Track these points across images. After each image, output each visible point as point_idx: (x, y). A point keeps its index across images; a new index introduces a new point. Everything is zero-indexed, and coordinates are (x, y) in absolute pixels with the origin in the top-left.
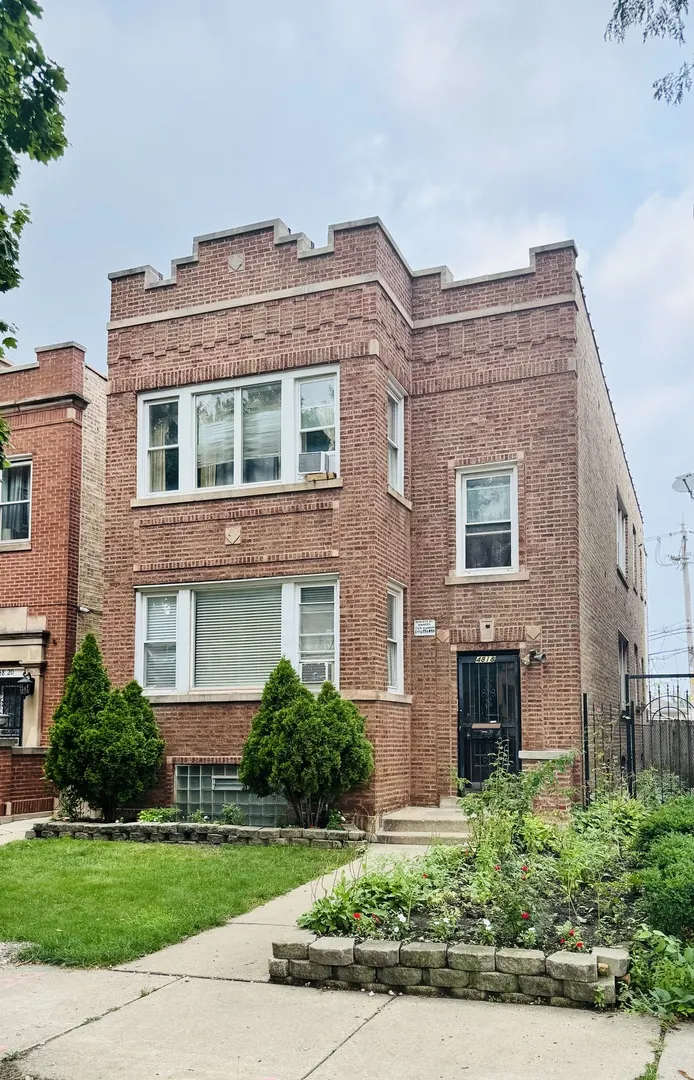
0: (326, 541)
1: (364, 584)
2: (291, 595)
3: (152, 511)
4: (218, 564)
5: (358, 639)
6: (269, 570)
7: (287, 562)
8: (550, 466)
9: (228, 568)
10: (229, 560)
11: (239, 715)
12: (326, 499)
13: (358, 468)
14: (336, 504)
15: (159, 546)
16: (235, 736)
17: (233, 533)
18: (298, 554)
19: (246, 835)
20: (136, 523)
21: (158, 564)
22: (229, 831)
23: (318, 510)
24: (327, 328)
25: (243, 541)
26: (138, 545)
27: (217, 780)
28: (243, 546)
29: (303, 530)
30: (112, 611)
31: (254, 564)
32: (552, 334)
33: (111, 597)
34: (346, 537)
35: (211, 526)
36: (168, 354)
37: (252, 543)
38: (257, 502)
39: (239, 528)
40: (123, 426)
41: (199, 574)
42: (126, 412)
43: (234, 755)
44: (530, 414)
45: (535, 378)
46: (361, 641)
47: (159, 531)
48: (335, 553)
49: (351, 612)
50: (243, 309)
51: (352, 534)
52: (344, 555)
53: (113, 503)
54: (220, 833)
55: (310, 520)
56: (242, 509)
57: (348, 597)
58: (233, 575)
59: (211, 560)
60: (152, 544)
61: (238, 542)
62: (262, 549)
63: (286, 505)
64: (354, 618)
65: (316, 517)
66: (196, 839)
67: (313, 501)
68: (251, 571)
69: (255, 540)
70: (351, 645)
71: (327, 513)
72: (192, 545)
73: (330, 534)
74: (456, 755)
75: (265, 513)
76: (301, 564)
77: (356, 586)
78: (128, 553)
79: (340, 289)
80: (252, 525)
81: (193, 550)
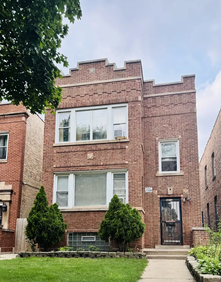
0: (123, 158)
1: (137, 173)
2: (110, 176)
3: (61, 147)
4: (85, 165)
5: (135, 190)
6: (103, 167)
7: (109, 165)
8: (190, 140)
9: (88, 167)
10: (89, 164)
11: (92, 215)
12: (123, 145)
13: (135, 136)
14: (127, 147)
15: (63, 159)
16: (90, 223)
17: (90, 155)
18: (113, 163)
19: (104, 255)
20: (55, 151)
21: (62, 165)
22: (97, 253)
23: (121, 148)
24: (124, 92)
25: (94, 158)
26: (55, 159)
27: (83, 238)
28: (94, 160)
29: (115, 155)
30: (45, 180)
31: (98, 166)
32: (189, 101)
33: (45, 176)
34: (130, 157)
35: (82, 153)
36: (68, 98)
37: (97, 159)
38: (99, 146)
39: (92, 154)
40: (51, 120)
41: (78, 169)
42: (52, 115)
43: (90, 229)
44: (183, 124)
45: (184, 114)
46: (136, 191)
47: (63, 154)
48: (127, 162)
49: (132, 181)
50: (94, 85)
51: (132, 156)
52: (130, 163)
53: (47, 145)
54: (94, 254)
55: (118, 152)
56: (93, 147)
57: (131, 177)
58: (90, 169)
59: (82, 164)
60: (60, 158)
61: (92, 158)
62: (101, 161)
63: (109, 147)
64: (133, 183)
65: (120, 151)
66: (85, 256)
67: (119, 146)
68: (97, 168)
69: (98, 158)
70: (133, 192)
71: (124, 150)
72: (75, 159)
73: (125, 156)
74: (160, 231)
75: (102, 149)
76: (114, 166)
77: (134, 173)
78: (52, 161)
79: (128, 80)
80: (97, 153)
81: (75, 160)
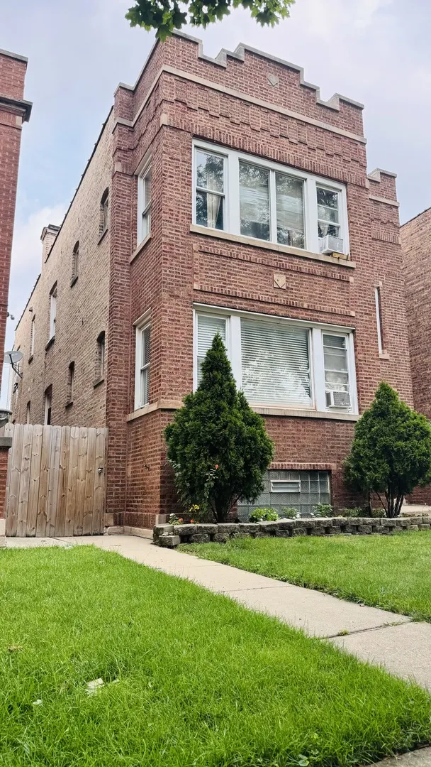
0: (346, 303)
1: (372, 340)
2: (317, 338)
3: (210, 240)
4: (270, 301)
5: (371, 378)
6: (308, 315)
7: (321, 312)
8: (394, 295)
9: (276, 306)
10: (278, 300)
11: (291, 428)
12: (345, 273)
13: (363, 259)
14: (351, 279)
15: (216, 272)
16: (289, 446)
17: (280, 279)
18: (327, 308)
20: (195, 247)
21: (217, 289)
23: (340, 280)
24: (338, 158)
25: (287, 288)
26: (197, 266)
27: (274, 483)
28: (287, 291)
29: (330, 291)
30: (173, 320)
31: (297, 308)
32: (391, 221)
33: (171, 308)
34: (358, 304)
35: (260, 268)
36: (221, 118)
37: (294, 291)
38: (296, 261)
39: (285, 277)
40: (180, 157)
41: (253, 306)
42: (182, 147)
43: (289, 461)
44: (383, 261)
45: (384, 241)
46: (372, 380)
47: (215, 259)
48: (353, 314)
49: (365, 358)
50: (280, 116)
51: (362, 303)
52: (358, 317)
53: (171, 222)
55: (335, 285)
56: (285, 262)
57: (362, 347)
58: (281, 313)
59: (264, 298)
60: (210, 270)
61: (284, 287)
62: (302, 298)
64: (367, 363)
65: (339, 284)
67: (337, 273)
68: (294, 312)
69: (296, 290)
70: (367, 382)
71: (345, 284)
72: (246, 280)
73: (348, 299)
75: (304, 271)
76: (330, 316)
77: (367, 341)
78: (188, 272)
80: (293, 277)
81: (245, 282)
